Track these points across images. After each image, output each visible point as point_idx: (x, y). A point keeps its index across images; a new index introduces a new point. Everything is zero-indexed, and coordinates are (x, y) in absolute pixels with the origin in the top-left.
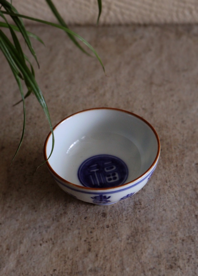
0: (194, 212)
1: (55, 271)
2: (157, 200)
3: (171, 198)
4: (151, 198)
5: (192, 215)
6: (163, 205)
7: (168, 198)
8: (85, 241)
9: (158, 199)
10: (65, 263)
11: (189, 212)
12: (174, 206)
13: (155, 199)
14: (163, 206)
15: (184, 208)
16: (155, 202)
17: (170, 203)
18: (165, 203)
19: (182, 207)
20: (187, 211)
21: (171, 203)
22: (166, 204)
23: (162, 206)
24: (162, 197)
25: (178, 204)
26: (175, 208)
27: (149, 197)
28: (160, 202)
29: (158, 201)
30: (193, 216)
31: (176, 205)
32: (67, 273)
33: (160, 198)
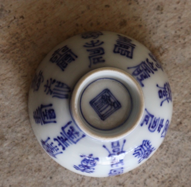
0: (184, 118)
1: (21, 19)
2: (178, 69)
3: (189, 83)
4: (177, 61)
5: (178, 118)
6: (175, 79)
7: (188, 79)
8: (77, 25)
9: (180, 69)
10: (37, 22)
11: (181, 113)
12: (181, 92)
13: (178, 66)
14: (173, 80)
15: (183, 104)
16: (174, 68)
17: (182, 85)
18: (178, 80)
19: (184, 101)
20: (181, 110)
21: (182, 87)
22: (177, 82)
23: (172, 78)
24: (185, 72)
25: (186, 95)
26: (178, 95)
27: (177, 58)
28: (177, 74)
29: (177, 71)
30: (179, 120)
31: (183, 94)
32: (27, 32)
33: (183, 71)
